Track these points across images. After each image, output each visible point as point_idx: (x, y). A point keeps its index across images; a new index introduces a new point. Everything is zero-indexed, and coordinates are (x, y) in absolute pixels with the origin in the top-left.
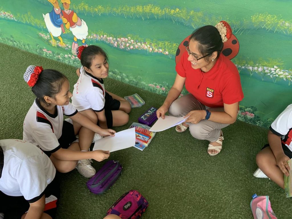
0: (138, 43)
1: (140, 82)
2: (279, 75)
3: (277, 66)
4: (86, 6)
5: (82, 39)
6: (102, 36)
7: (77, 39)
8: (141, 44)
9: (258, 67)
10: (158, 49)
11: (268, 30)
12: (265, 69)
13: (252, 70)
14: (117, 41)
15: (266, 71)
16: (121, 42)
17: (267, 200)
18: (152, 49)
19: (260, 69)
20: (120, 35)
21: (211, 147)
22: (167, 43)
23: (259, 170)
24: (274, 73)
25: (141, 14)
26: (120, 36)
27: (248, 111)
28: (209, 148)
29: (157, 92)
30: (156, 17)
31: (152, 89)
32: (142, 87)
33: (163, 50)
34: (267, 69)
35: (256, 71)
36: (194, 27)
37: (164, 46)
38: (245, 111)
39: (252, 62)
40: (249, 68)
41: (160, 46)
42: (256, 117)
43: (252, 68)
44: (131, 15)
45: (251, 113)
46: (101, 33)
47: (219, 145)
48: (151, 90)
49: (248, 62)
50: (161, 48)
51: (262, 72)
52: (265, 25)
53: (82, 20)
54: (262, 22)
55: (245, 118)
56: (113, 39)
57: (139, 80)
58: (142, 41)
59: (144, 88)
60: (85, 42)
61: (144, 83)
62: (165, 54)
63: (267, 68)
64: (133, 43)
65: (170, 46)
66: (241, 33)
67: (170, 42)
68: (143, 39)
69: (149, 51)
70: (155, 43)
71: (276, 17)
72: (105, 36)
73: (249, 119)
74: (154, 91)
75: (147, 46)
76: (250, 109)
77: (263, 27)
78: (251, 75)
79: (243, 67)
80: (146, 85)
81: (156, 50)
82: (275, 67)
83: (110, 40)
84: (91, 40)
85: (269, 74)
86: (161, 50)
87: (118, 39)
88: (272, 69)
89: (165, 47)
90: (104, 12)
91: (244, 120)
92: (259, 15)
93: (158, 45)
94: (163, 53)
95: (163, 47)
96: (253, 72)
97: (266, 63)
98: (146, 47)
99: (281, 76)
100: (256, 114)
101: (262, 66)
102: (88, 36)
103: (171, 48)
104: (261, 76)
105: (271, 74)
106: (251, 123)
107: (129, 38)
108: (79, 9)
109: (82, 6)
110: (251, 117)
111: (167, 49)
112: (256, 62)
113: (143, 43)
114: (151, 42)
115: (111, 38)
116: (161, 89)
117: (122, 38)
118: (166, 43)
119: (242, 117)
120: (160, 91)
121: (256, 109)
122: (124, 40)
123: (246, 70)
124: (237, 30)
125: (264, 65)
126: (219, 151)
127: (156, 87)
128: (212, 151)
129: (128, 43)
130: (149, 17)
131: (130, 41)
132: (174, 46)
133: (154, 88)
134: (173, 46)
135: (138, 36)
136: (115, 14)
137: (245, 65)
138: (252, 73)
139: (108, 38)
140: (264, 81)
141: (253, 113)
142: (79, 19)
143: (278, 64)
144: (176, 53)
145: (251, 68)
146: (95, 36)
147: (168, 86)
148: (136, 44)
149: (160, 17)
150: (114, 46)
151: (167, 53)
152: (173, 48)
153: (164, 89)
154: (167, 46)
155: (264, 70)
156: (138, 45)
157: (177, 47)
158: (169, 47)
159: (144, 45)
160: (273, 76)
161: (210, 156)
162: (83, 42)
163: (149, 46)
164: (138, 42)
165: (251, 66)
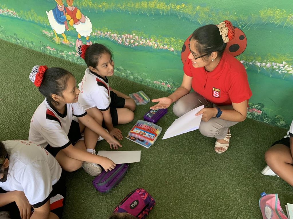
0: (143, 40)
1: (145, 79)
2: (288, 71)
3: (285, 62)
4: (90, 3)
5: (86, 36)
6: (106, 33)
7: (81, 36)
8: (146, 41)
9: (266, 63)
10: (163, 46)
11: (277, 24)
12: (273, 65)
13: (259, 66)
14: (121, 37)
15: (275, 67)
16: (125, 39)
17: (277, 198)
18: (157, 46)
19: (268, 65)
20: (125, 31)
21: (218, 145)
22: (172, 39)
23: (268, 167)
24: (283, 69)
25: (146, 10)
26: (125, 33)
27: (255, 108)
28: (216, 146)
29: (162, 90)
30: (161, 13)
31: (158, 86)
32: (146, 84)
33: (169, 46)
34: (275, 65)
35: (264, 67)
36: (200, 23)
37: (170, 42)
38: (252, 108)
39: (260, 58)
40: (256, 64)
41: (165, 42)
42: (264, 114)
43: (260, 64)
44: (136, 11)
45: (259, 110)
46: (105, 30)
47: (227, 142)
48: (156, 87)
49: (256, 58)
50: (166, 44)
51: (270, 68)
52: (273, 20)
53: (86, 16)
54: (270, 17)
55: (252, 115)
56: (117, 36)
57: (144, 77)
58: (147, 37)
59: (149, 85)
60: (89, 39)
61: (149, 80)
62: (170, 50)
63: (276, 63)
64: (138, 40)
65: (176, 42)
66: (248, 28)
67: (176, 39)
68: (148, 35)
69: (154, 48)
70: (160, 40)
71: (285, 11)
72: (109, 33)
73: (256, 116)
74: (159, 88)
75: (152, 42)
76: (257, 106)
77: (271, 22)
78: (259, 71)
79: (251, 63)
80: (151, 82)
81: (162, 46)
83: (114, 36)
84: (95, 37)
85: (277, 70)
86: (166, 47)
87: (123, 36)
88: (281, 65)
89: (170, 44)
90: (108, 8)
91: (251, 118)
92: (267, 10)
93: (164, 41)
94: (168, 49)
95: (168, 43)
96: (261, 68)
97: (274, 59)
98: (151, 44)
99: (290, 72)
100: (264, 111)
101: (270, 61)
102: (92, 33)
103: (176, 44)
104: (269, 72)
105: (279, 70)
106: (259, 120)
107: (134, 34)
108: (82, 6)
109: (86, 3)
110: (259, 114)
111: (172, 46)
112: (264, 58)
113: (148, 40)
114: (156, 38)
115: (115, 35)
116: (166, 86)
117: (126, 35)
118: (171, 39)
119: (250, 114)
120: (165, 88)
121: (264, 106)
122: (128, 37)
123: (254, 66)
124: (245, 25)
125: (273, 61)
126: (226, 148)
127: (161, 84)
128: (219, 148)
129: (133, 40)
130: (154, 13)
131: (134, 37)
132: (180, 42)
133: (159, 85)
134: (178, 41)
135: (143, 32)
136: (120, 11)
137: (253, 60)
138: (259, 70)
139: (112, 35)
140: (272, 77)
141: (261, 110)
142: (83, 15)
143: (287, 60)
144: (181, 49)
145: (258, 64)
146: (99, 32)
147: (173, 83)
148: (141, 40)
149: (165, 13)
150: (118, 43)
151: (173, 49)
152: (179, 44)
153: (170, 86)
154: (172, 43)
155: (273, 66)
156: (142, 41)
157: (183, 43)
158: (174, 44)
159: (149, 41)
160: (281, 72)
161: (217, 154)
162: (87, 39)
163: (154, 42)
164: (143, 38)
165: (258, 62)
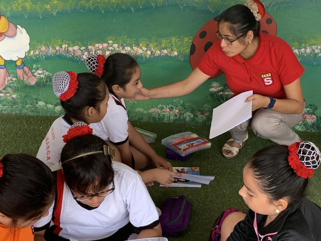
0: (126, 48)
4: (28, 3)
6: (58, 48)
8: (132, 48)
9: (306, 48)
10: (160, 51)
12: (314, 49)
14: (87, 50)
16: (95, 51)
18: (150, 53)
19: (308, 50)
22: (174, 39)
27: (306, 113)
30: (154, 6)
31: (157, 117)
33: (169, 50)
35: (304, 53)
36: (212, 11)
37: (171, 44)
39: (296, 44)
41: (163, 45)
42: (319, 118)
43: (299, 51)
44: (112, 7)
46: (56, 42)
48: (154, 119)
49: (292, 44)
50: (165, 48)
51: (311, 53)
55: (304, 125)
56: (80, 49)
61: (142, 110)
62: (172, 56)
64: (118, 49)
65: (180, 42)
67: (179, 37)
69: (146, 57)
70: (155, 43)
72: (63, 46)
74: (159, 119)
75: (141, 49)
76: (308, 109)
80: (145, 112)
81: (158, 52)
83: (74, 51)
84: (35, 59)
85: (320, 54)
86: (165, 51)
87: (90, 47)
89: (172, 46)
90: (63, 8)
93: (161, 44)
94: (169, 55)
95: (168, 46)
98: (140, 51)
101: (309, 45)
102: (29, 51)
103: (181, 45)
104: (312, 59)
107: (111, 42)
110: (313, 121)
111: (175, 48)
113: (135, 47)
114: (148, 42)
115: (76, 48)
116: (171, 113)
117: (97, 45)
118: (172, 39)
119: (301, 125)
120: (170, 117)
122: (101, 47)
127: (163, 112)
129: (109, 50)
130: (142, 7)
131: (111, 46)
132: (186, 42)
133: (159, 114)
134: (183, 41)
135: (125, 37)
136: (84, 10)
138: (299, 58)
139: (71, 49)
144: (189, 51)
145: (297, 51)
146: (43, 48)
148: (123, 49)
149: (160, 4)
151: (176, 53)
152: (185, 44)
154: (174, 44)
156: (125, 50)
157: (190, 42)
158: (178, 45)
163: (145, 49)
164: (126, 46)
165: (296, 49)
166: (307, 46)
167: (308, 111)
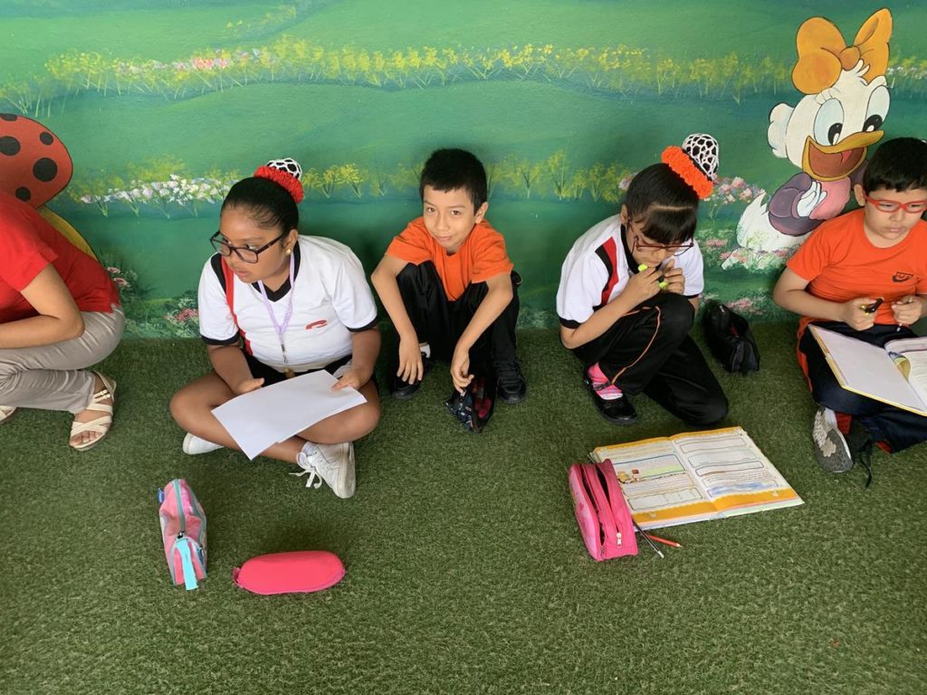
2: (193, 195)
3: (175, 174)
9: (139, 188)
11: (102, 90)
12: (156, 189)
13: (130, 201)
15: (162, 193)
19: (146, 192)
21: (76, 428)
24: (182, 193)
27: (186, 307)
28: (73, 433)
34: (161, 188)
35: (140, 199)
38: (180, 309)
39: (118, 180)
40: (121, 197)
43: (129, 195)
47: (100, 415)
51: (153, 197)
52: (88, 81)
54: (76, 74)
63: (159, 183)
71: (99, 57)
77: (87, 87)
78: (137, 211)
79: (107, 198)
82: (174, 177)
85: (172, 199)
88: (172, 184)
92: (61, 59)
96: (137, 203)
97: (149, 175)
99: (200, 196)
101: (145, 182)
104: (159, 208)
105: (177, 198)
112: (127, 178)
123: (117, 202)
124: (34, 104)
125: (149, 178)
126: (104, 429)
128: (82, 437)
137: (107, 190)
138: (135, 208)
140: (173, 219)
143: (175, 168)
145: (124, 195)
155: (157, 192)
160: (183, 202)
165: (122, 190)
166: (142, 184)
167: (189, 302)
